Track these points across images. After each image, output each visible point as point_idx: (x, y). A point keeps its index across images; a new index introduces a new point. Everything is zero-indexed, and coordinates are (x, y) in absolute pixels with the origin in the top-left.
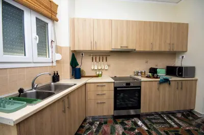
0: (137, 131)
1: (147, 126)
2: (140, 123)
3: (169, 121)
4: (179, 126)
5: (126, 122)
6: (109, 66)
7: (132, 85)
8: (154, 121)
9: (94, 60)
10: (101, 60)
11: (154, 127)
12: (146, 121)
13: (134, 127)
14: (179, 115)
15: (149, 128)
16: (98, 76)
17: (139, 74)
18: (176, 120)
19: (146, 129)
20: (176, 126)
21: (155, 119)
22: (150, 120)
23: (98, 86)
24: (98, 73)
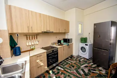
0: (60, 72)
1: (63, 68)
2: (60, 68)
3: (68, 62)
4: (72, 62)
5: (54, 71)
6: (38, 42)
7: (55, 51)
8: (64, 64)
9: (28, 39)
10: (33, 38)
11: (65, 67)
12: (61, 66)
13: (58, 71)
14: (70, 58)
15: (64, 69)
16: (32, 50)
17: (54, 44)
18: (70, 61)
19: (63, 69)
20: (71, 63)
21: (63, 63)
22: (62, 65)
23: (37, 57)
24: (32, 47)
